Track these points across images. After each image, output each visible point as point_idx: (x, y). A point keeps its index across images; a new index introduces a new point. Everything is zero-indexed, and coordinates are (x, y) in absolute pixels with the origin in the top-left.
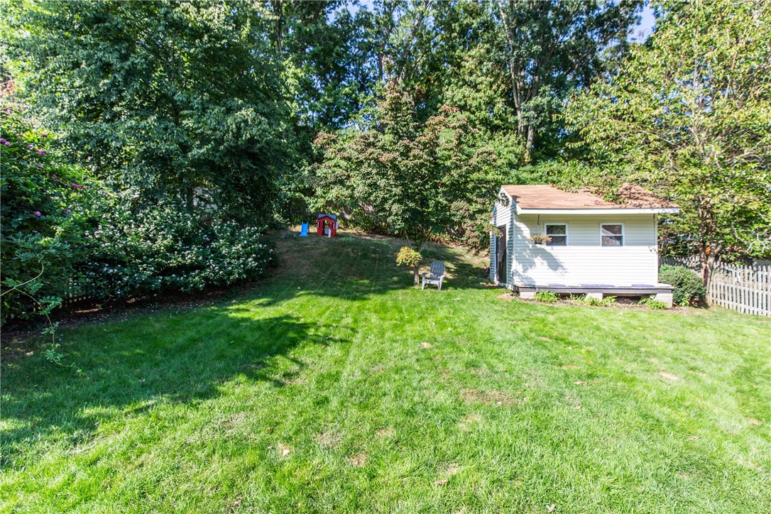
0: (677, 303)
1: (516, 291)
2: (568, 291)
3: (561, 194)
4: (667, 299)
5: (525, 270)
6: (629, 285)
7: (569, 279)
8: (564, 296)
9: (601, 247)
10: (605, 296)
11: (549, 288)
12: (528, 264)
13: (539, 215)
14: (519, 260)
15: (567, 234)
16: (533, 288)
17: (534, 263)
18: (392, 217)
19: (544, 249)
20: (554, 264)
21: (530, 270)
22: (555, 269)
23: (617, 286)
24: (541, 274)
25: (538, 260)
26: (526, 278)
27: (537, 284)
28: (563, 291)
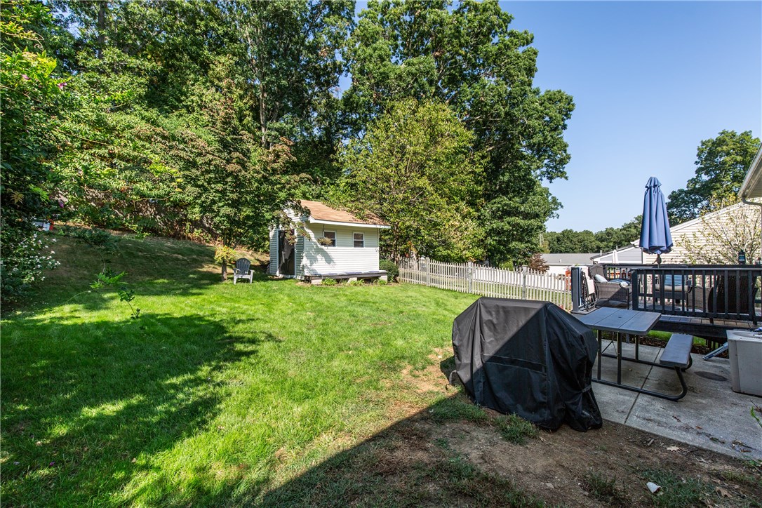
0: (389, 280)
1: (308, 280)
2: (340, 278)
3: (330, 210)
4: (384, 278)
5: (311, 265)
6: (367, 272)
7: (339, 270)
8: (338, 281)
9: (353, 248)
10: (359, 279)
11: (330, 276)
12: (313, 260)
13: (324, 225)
14: (308, 257)
15: (336, 239)
16: (320, 276)
17: (317, 259)
18: (218, 218)
19: (323, 249)
20: (329, 260)
21: (314, 264)
22: (329, 263)
23: (363, 272)
24: (321, 267)
25: (319, 257)
26: (312, 270)
27: (322, 274)
28: (337, 278)
